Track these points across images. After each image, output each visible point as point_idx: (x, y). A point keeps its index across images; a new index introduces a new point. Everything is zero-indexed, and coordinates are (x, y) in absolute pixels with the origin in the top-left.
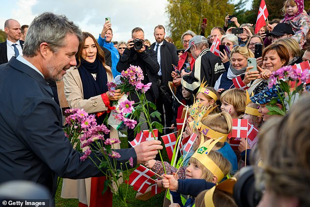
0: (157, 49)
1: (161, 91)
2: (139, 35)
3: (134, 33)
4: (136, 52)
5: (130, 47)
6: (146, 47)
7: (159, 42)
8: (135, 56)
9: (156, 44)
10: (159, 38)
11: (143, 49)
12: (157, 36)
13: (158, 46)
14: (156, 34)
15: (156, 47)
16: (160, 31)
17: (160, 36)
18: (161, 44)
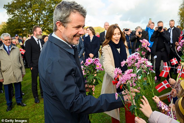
0: (170, 31)
1: (172, 50)
2: (161, 25)
3: (159, 24)
4: (159, 32)
5: (156, 30)
6: (165, 30)
7: (172, 28)
8: (159, 34)
9: (170, 29)
10: (172, 26)
11: (162, 31)
12: (171, 25)
13: (171, 29)
14: (170, 24)
15: (170, 30)
16: (172, 22)
17: (172, 25)
18: (173, 28)
